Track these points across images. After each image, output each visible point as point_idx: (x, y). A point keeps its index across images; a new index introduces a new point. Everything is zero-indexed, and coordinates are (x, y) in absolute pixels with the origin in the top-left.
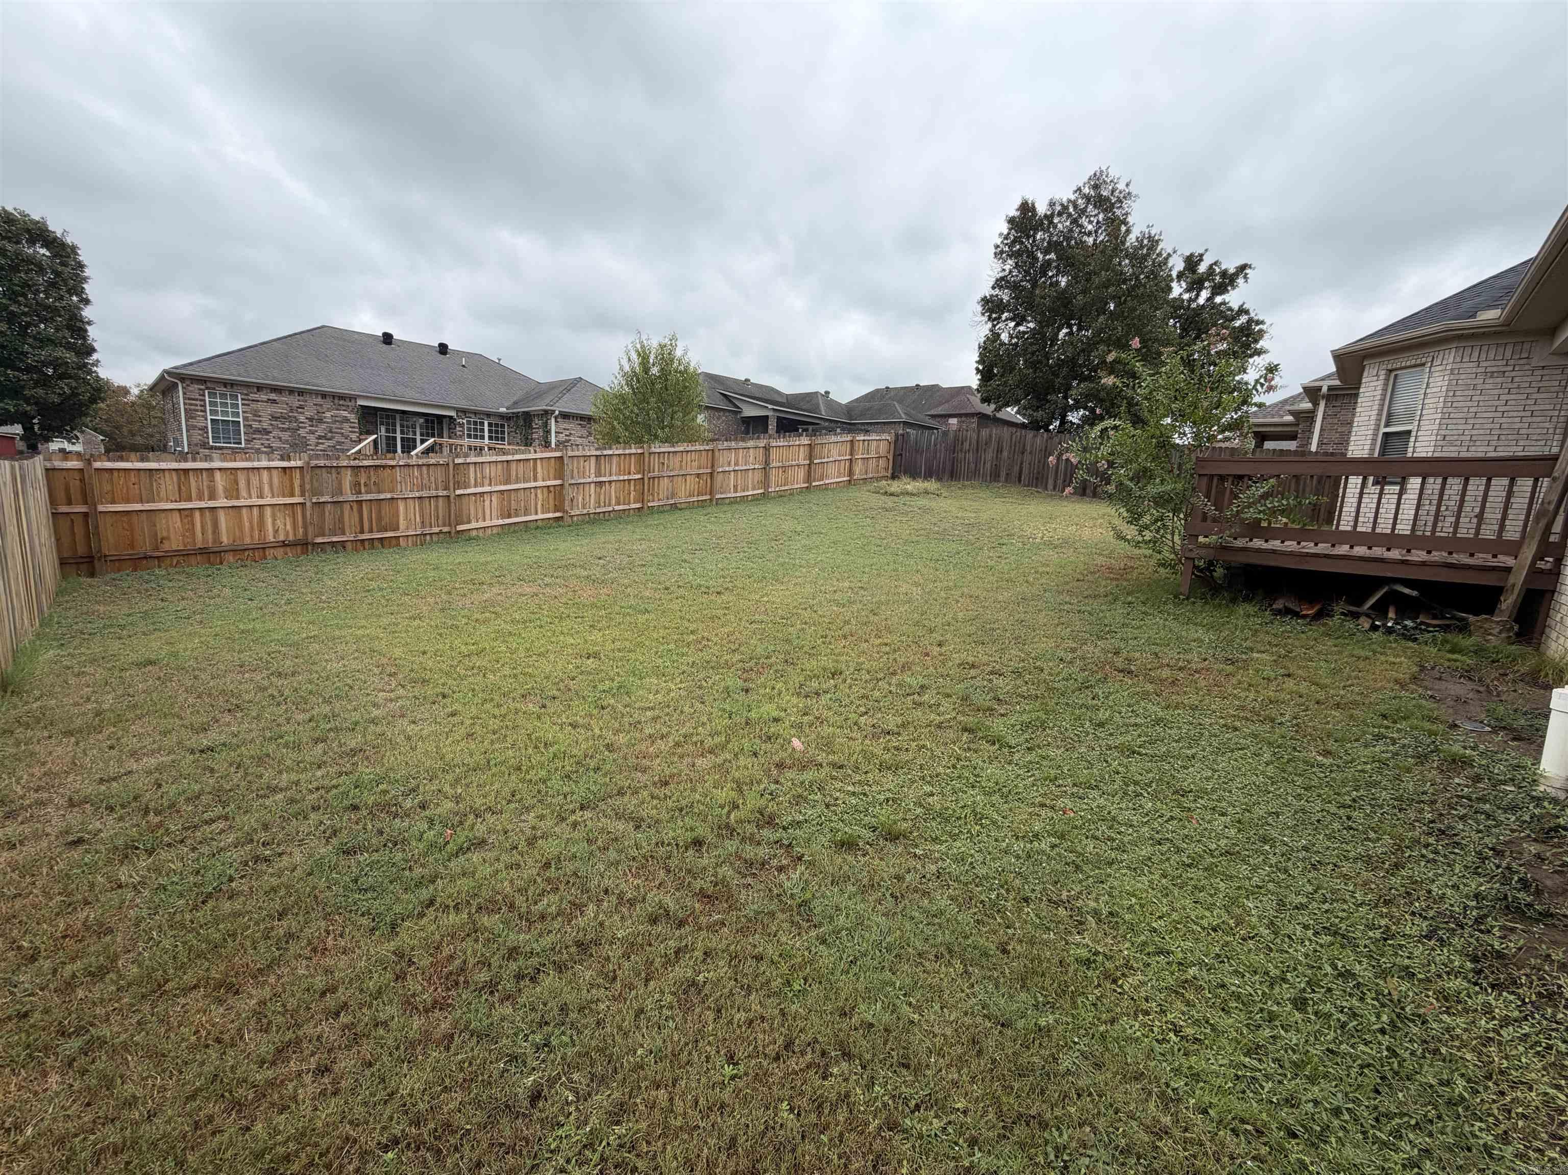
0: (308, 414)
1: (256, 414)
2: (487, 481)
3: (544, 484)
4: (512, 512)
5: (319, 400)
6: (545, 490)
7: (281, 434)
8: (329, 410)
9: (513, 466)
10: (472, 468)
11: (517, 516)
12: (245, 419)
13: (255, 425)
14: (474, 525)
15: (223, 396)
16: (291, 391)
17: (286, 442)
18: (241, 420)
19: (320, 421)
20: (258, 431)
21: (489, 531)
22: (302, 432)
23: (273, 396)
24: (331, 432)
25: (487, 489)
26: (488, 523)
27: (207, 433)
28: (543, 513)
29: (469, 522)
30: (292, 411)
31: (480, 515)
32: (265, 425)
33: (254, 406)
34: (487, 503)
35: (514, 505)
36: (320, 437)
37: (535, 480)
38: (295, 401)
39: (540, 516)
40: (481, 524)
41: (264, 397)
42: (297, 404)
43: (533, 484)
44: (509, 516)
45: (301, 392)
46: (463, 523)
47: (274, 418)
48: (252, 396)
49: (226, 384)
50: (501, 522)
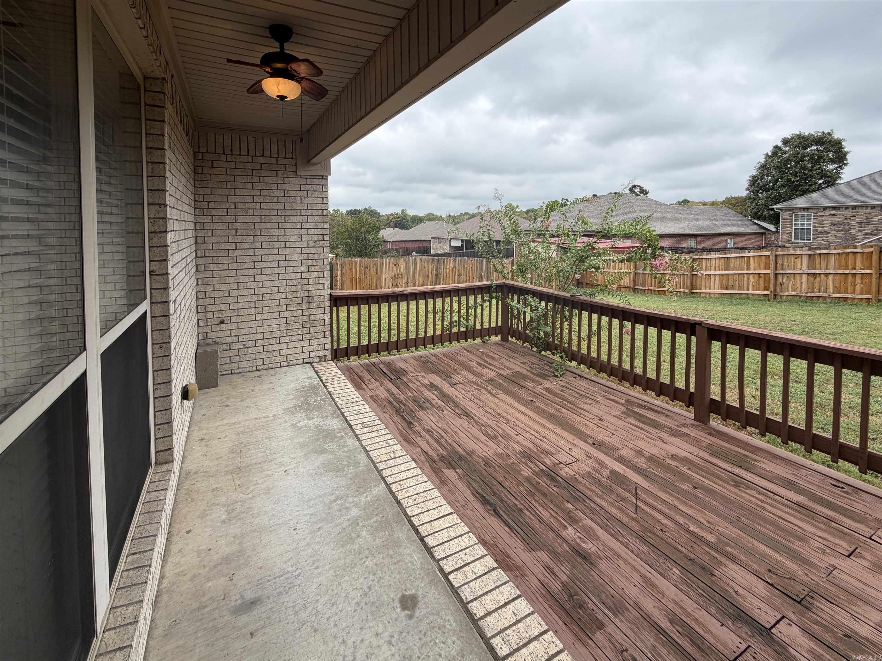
0: (858, 220)
1: (821, 223)
2: (713, 268)
3: (754, 272)
4: (729, 287)
5: (869, 210)
6: (756, 276)
7: (836, 234)
8: (876, 216)
9: (732, 261)
10: (704, 261)
11: (732, 289)
12: (814, 226)
13: (820, 230)
14: (703, 291)
15: (803, 216)
16: (847, 208)
17: (840, 238)
18: (812, 227)
19: (868, 223)
20: (821, 233)
21: (712, 295)
22: (853, 232)
23: (833, 212)
24: (876, 230)
25: (713, 272)
26: (712, 291)
27: (791, 235)
28: (753, 290)
29: (701, 289)
30: (846, 219)
31: (708, 286)
32: (826, 229)
33: (820, 219)
34: (712, 280)
35: (731, 283)
36: (866, 234)
37: (748, 269)
38: (849, 213)
39: (751, 292)
40: (708, 291)
41: (828, 213)
42: (851, 215)
43: (745, 272)
44: (727, 289)
45: (854, 207)
46: (696, 289)
47: (833, 224)
48: (820, 214)
49: (804, 209)
50: (720, 291)
